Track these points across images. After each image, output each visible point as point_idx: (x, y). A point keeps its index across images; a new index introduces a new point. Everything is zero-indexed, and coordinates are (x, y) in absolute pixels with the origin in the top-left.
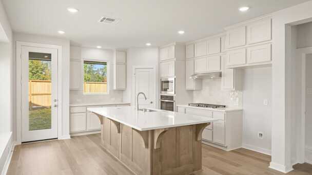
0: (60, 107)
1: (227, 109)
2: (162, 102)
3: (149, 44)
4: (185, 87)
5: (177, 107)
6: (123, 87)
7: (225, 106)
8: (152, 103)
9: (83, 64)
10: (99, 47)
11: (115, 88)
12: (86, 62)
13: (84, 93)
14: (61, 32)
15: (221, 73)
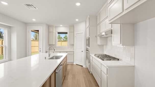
4: (97, 43)
9: (57, 34)
12: (59, 33)
15: (112, 30)
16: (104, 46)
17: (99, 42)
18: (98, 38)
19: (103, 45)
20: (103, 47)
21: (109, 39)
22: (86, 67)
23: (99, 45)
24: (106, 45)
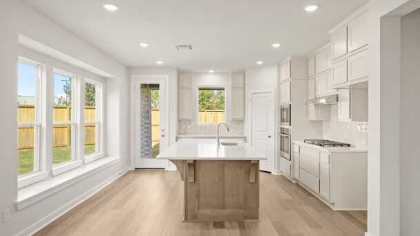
0: (167, 137)
1: (351, 149)
2: (281, 136)
3: (260, 63)
4: (307, 116)
5: (293, 143)
6: (240, 117)
7: (349, 145)
8: (270, 137)
9: (198, 91)
10: (211, 71)
11: (231, 118)
12: (200, 89)
13: (199, 124)
14: (160, 63)
15: (337, 95)
16: (324, 123)
17: (313, 114)
18: (312, 106)
19: (322, 121)
20: (322, 124)
21: (333, 108)
22: (280, 174)
23: (312, 122)
24: (328, 120)
